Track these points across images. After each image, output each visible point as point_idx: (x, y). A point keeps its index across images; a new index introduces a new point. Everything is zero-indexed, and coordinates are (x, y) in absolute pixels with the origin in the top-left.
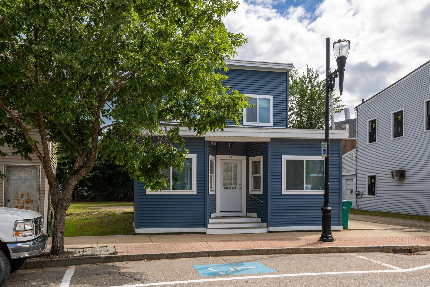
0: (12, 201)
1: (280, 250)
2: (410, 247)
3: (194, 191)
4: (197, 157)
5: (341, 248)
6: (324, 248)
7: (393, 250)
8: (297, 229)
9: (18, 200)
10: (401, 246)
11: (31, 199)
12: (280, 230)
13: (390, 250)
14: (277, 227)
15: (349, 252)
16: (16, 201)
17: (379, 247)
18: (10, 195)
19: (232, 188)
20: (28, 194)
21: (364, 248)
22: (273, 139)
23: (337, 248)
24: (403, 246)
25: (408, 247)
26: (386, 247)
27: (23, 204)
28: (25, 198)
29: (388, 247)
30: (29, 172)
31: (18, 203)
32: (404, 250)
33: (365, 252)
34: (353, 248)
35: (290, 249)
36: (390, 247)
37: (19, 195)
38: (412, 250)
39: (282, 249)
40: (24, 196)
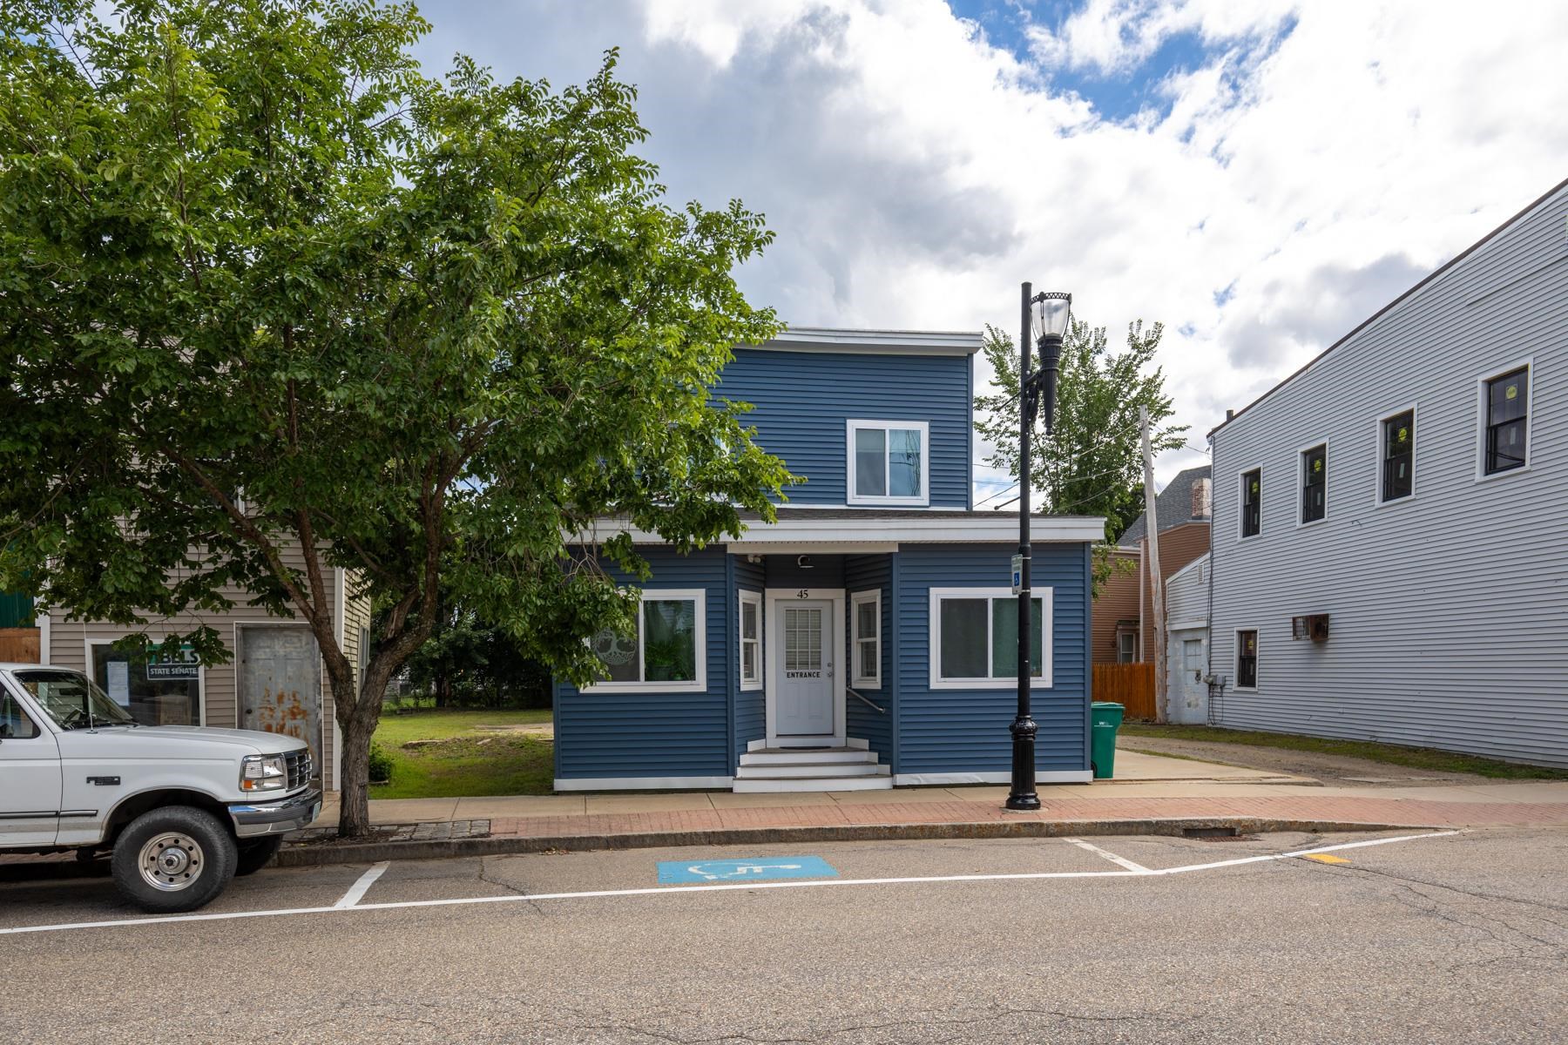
0: (256, 713)
1: (890, 828)
2: (1231, 821)
3: (700, 684)
4: (708, 597)
5: (1048, 826)
6: (1005, 826)
8: (968, 778)
9: (271, 710)
10: (1208, 821)
11: (302, 706)
12: (923, 782)
13: (1176, 831)
14: (918, 775)
15: (1069, 834)
16: (267, 713)
17: (1148, 824)
18: (252, 699)
19: (810, 675)
20: (294, 696)
21: (1110, 824)
22: (903, 546)
23: (1037, 824)
24: (1212, 821)
25: (1226, 821)
26: (1167, 821)
27: (283, 719)
28: (287, 705)
29: (1172, 822)
30: (295, 640)
31: (272, 716)
32: (1215, 829)
33: (1112, 835)
34: (1079, 824)
35: (916, 828)
36: (1177, 821)
37: (273, 698)
38: (1237, 830)
39: (896, 827)
40: (285, 700)
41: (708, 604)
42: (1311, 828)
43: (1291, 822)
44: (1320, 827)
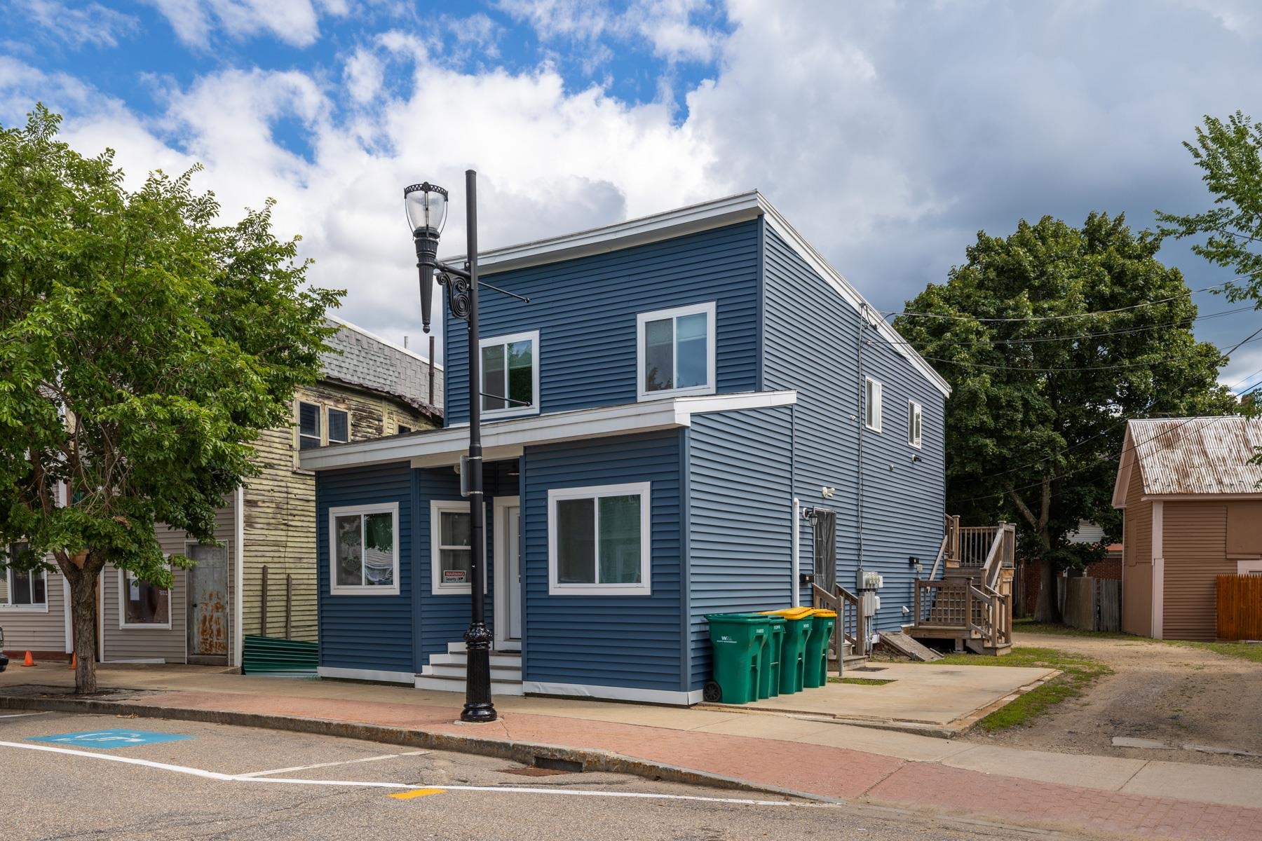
0: (199, 607)
2: (576, 754)
4: (401, 509)
6: (401, 732)
7: (537, 758)
9: (206, 605)
10: (556, 750)
11: (222, 603)
12: (543, 691)
13: (528, 758)
14: (538, 684)
15: (444, 748)
16: (205, 607)
17: (506, 746)
18: (196, 596)
20: (217, 595)
21: (476, 742)
22: (529, 449)
23: (424, 733)
24: (560, 751)
25: (573, 753)
26: (522, 746)
27: (212, 612)
28: (215, 601)
29: (525, 747)
31: (206, 609)
32: (561, 760)
33: (476, 753)
34: (452, 739)
35: (342, 726)
36: (530, 747)
37: (207, 597)
38: (584, 765)
39: (330, 724)
40: (213, 598)
41: (401, 516)
42: (654, 774)
43: (634, 764)
44: (664, 774)
